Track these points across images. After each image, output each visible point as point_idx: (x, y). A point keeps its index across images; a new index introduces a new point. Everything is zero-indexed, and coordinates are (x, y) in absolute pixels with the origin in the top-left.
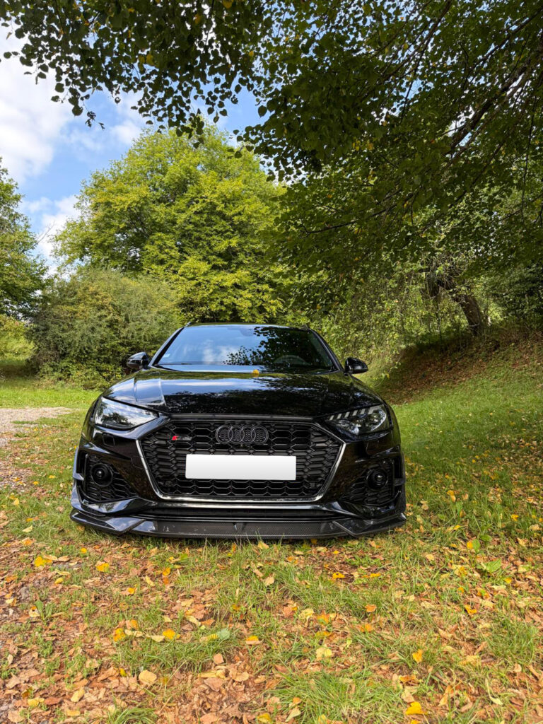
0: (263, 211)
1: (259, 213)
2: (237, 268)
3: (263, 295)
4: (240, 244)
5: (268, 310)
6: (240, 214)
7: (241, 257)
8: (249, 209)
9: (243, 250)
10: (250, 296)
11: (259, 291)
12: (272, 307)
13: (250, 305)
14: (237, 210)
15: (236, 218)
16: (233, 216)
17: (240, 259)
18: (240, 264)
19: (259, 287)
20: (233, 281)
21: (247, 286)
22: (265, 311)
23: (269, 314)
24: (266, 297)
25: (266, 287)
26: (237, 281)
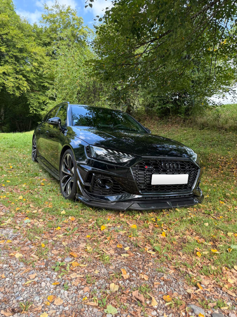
0: (20, 35)
1: (18, 36)
2: (5, 63)
3: (19, 80)
4: (6, 51)
5: (22, 89)
6: (7, 34)
7: (7, 58)
8: (12, 33)
9: (8, 54)
10: (13, 80)
11: (17, 78)
12: (24, 88)
13: (13, 85)
14: (5, 32)
15: (4, 36)
16: (3, 35)
17: (7, 59)
18: (6, 61)
19: (17, 76)
20: (3, 71)
21: (11, 75)
22: (20, 89)
23: (22, 91)
24: (21, 82)
25: (21, 77)
26: (5, 71)
